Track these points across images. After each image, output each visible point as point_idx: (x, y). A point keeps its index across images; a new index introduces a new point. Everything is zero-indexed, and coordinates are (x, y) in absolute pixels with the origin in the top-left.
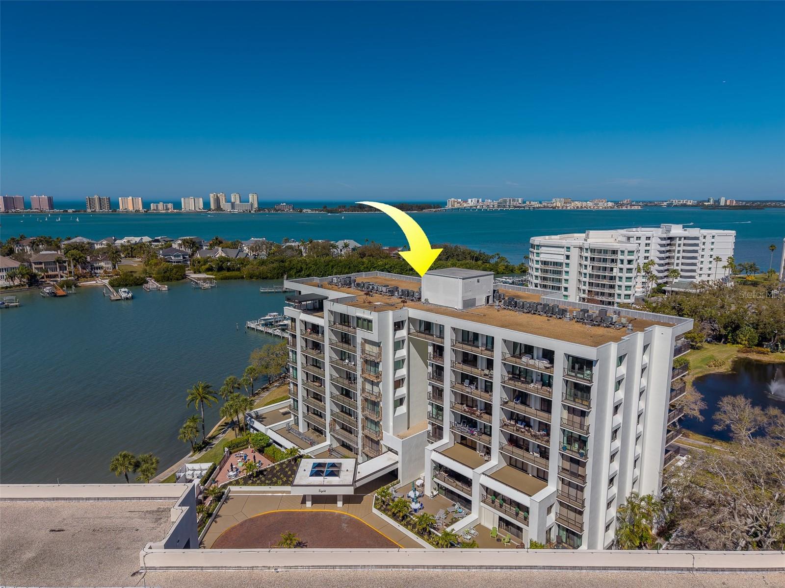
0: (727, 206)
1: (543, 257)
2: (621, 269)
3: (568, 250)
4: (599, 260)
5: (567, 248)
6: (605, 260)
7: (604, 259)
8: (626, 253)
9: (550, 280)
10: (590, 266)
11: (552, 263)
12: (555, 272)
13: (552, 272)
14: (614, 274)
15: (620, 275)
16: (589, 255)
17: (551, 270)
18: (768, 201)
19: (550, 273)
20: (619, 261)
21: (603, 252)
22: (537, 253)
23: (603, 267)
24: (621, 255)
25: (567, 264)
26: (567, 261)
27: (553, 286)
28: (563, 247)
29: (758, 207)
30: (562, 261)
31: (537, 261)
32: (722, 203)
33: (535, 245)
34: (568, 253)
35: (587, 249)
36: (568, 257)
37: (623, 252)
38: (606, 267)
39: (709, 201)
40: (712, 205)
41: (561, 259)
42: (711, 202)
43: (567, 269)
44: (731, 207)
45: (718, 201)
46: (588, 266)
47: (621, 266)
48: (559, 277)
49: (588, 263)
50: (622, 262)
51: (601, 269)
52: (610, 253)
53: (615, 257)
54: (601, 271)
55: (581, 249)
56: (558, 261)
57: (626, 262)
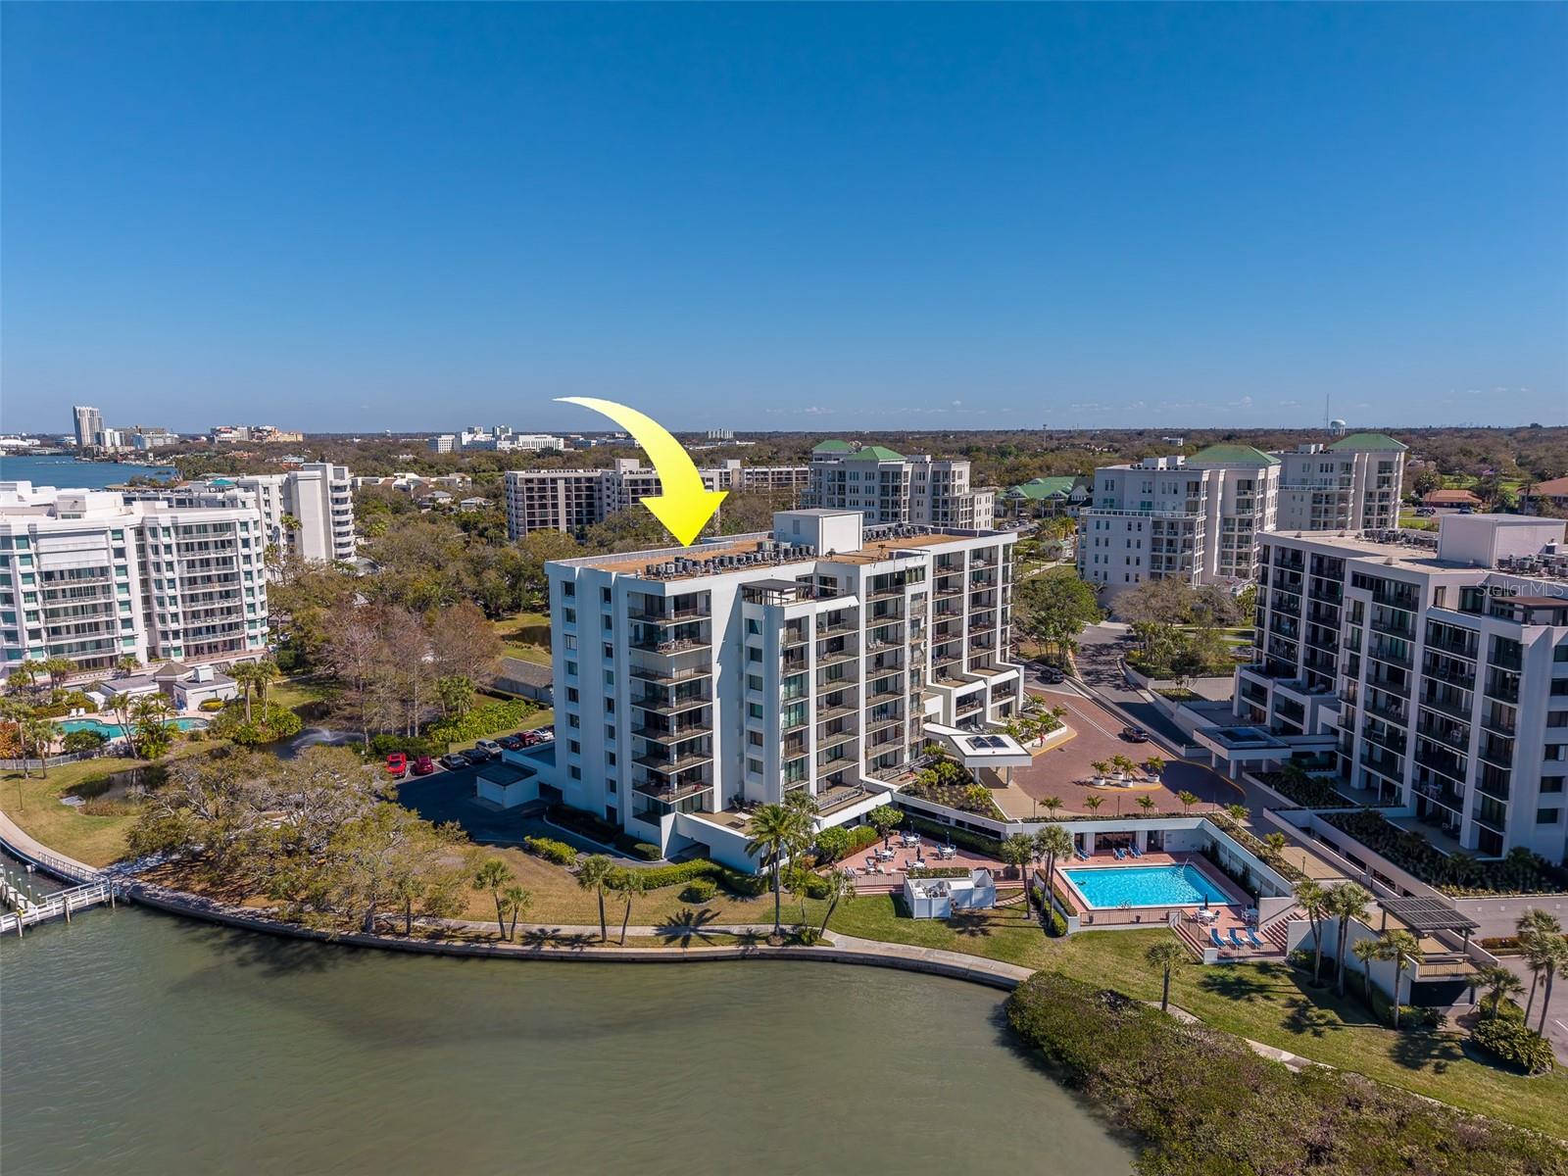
1: (49, 563)
2: (247, 559)
3: (117, 536)
4: (189, 546)
5: (114, 532)
6: (204, 546)
7: (200, 543)
8: (251, 525)
9: (67, 614)
10: (179, 562)
11: (66, 573)
12: (75, 593)
13: (68, 593)
14: (236, 570)
15: (247, 567)
16: (173, 540)
17: (64, 590)
19: (64, 597)
20: (239, 542)
21: (194, 530)
22: (21, 556)
23: (201, 560)
24: (242, 531)
25: (118, 568)
26: (120, 561)
27: (77, 626)
28: (104, 532)
30: (106, 564)
31: (27, 576)
34: (118, 544)
35: (166, 529)
36: (120, 553)
37: (245, 525)
38: (208, 559)
41: (103, 559)
43: (119, 580)
46: (176, 564)
47: (246, 551)
48: (103, 601)
49: (174, 557)
50: (246, 543)
51: (197, 564)
52: (210, 529)
53: (228, 536)
54: (198, 569)
55: (140, 532)
56: (92, 565)
57: (252, 542)
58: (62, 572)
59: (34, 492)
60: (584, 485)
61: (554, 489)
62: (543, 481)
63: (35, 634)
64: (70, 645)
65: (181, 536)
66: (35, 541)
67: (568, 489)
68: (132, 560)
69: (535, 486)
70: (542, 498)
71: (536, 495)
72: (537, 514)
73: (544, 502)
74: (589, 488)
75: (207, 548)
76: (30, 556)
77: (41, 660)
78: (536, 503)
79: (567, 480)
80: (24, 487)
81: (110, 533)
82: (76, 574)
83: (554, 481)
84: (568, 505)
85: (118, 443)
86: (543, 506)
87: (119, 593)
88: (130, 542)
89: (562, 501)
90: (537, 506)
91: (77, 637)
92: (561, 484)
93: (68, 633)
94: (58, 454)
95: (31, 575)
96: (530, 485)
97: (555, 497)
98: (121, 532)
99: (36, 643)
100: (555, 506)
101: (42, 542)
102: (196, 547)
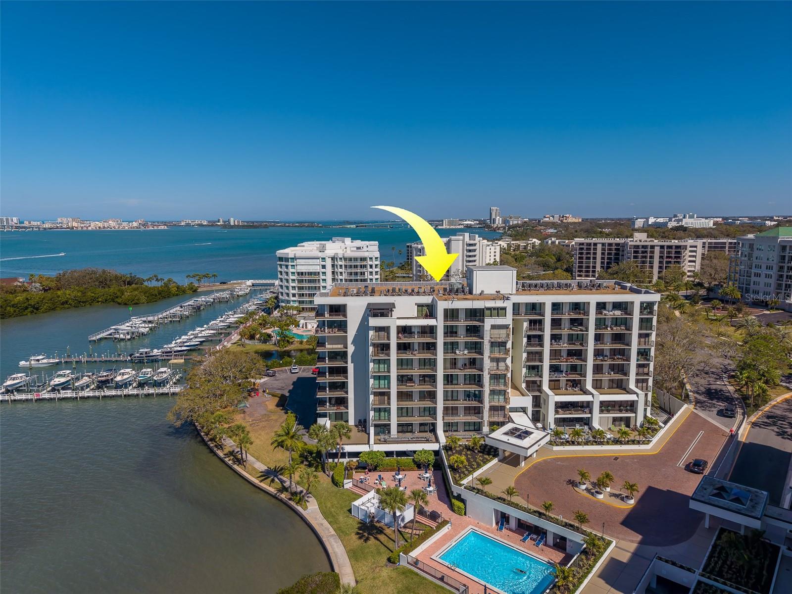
0: (236, 226)
1: (301, 269)
2: (371, 273)
3: (323, 260)
4: (351, 267)
5: (322, 258)
6: (356, 267)
7: (354, 265)
8: (374, 259)
9: (306, 289)
10: (345, 272)
11: (307, 273)
12: (310, 281)
13: (307, 281)
14: (366, 278)
15: (371, 277)
16: (343, 263)
17: (306, 280)
18: (263, 222)
20: (368, 266)
21: (353, 260)
22: (292, 266)
23: (354, 272)
24: (370, 261)
25: (323, 273)
26: (324, 270)
27: (309, 294)
28: (319, 258)
29: (266, 227)
30: (319, 271)
31: (293, 273)
32: (232, 224)
33: (288, 259)
34: (323, 263)
35: (341, 259)
36: (324, 267)
37: (371, 258)
38: (357, 272)
39: (219, 222)
40: (222, 225)
41: (318, 269)
42: (221, 223)
43: (324, 277)
44: (238, 226)
45: (229, 221)
46: (343, 273)
47: (371, 270)
48: (318, 285)
49: (343, 270)
50: (371, 266)
51: (353, 274)
52: (359, 260)
53: (365, 263)
54: (353, 276)
55: (333, 259)
56: (314, 271)
57: (374, 266)
58: (305, 273)
59: (352, 242)
60: (614, 247)
61: (595, 249)
62: (590, 244)
63: (294, 295)
64: (306, 301)
65: (347, 262)
66: (296, 260)
67: (603, 249)
68: (329, 270)
69: (585, 247)
70: (587, 253)
71: (585, 252)
72: (584, 263)
73: (589, 256)
74: (617, 250)
75: (357, 267)
76: (294, 266)
77: (295, 305)
78: (584, 256)
79: (603, 244)
80: (348, 241)
81: (320, 259)
82: (310, 274)
83: (595, 244)
84: (603, 258)
85: (501, 223)
86: (589, 258)
87: (323, 283)
88: (329, 263)
89: (599, 256)
90: (584, 258)
91: (309, 298)
92: (599, 247)
93: (306, 296)
94: (481, 227)
95: (294, 273)
96: (581, 247)
97: (595, 254)
98: (324, 258)
99: (294, 299)
100: (595, 258)
101: (298, 260)
102: (353, 266)
